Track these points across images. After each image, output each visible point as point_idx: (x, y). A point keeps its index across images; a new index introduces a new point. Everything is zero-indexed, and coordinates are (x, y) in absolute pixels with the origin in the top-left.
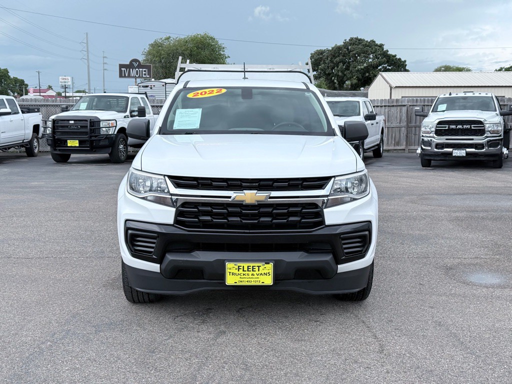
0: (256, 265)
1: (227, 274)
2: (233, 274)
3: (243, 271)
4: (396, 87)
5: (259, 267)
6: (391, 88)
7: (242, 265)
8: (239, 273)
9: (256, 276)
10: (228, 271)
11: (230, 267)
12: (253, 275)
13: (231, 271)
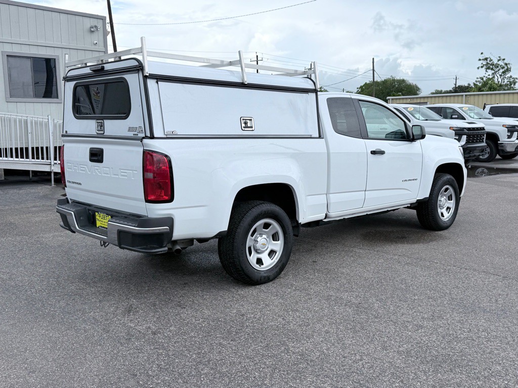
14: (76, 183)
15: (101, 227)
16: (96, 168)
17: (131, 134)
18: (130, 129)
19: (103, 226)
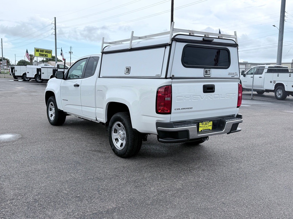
14: (184, 109)
15: (203, 130)
16: (209, 96)
17: (230, 76)
18: (229, 74)
19: (204, 129)
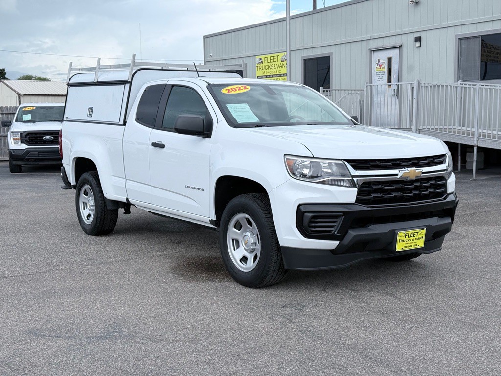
0: (416, 231)
1: (398, 241)
2: (402, 241)
3: (408, 237)
4: (25, 95)
5: (417, 232)
6: (19, 96)
7: (408, 232)
8: (406, 239)
9: (415, 241)
10: (398, 238)
11: (400, 234)
12: (413, 240)
13: (401, 239)
